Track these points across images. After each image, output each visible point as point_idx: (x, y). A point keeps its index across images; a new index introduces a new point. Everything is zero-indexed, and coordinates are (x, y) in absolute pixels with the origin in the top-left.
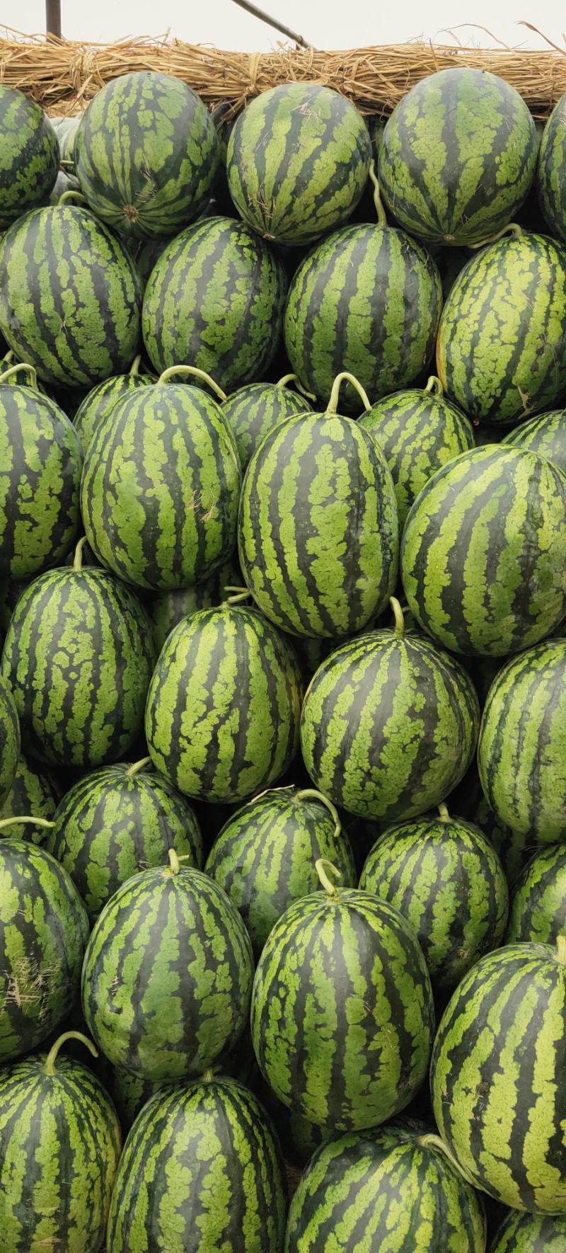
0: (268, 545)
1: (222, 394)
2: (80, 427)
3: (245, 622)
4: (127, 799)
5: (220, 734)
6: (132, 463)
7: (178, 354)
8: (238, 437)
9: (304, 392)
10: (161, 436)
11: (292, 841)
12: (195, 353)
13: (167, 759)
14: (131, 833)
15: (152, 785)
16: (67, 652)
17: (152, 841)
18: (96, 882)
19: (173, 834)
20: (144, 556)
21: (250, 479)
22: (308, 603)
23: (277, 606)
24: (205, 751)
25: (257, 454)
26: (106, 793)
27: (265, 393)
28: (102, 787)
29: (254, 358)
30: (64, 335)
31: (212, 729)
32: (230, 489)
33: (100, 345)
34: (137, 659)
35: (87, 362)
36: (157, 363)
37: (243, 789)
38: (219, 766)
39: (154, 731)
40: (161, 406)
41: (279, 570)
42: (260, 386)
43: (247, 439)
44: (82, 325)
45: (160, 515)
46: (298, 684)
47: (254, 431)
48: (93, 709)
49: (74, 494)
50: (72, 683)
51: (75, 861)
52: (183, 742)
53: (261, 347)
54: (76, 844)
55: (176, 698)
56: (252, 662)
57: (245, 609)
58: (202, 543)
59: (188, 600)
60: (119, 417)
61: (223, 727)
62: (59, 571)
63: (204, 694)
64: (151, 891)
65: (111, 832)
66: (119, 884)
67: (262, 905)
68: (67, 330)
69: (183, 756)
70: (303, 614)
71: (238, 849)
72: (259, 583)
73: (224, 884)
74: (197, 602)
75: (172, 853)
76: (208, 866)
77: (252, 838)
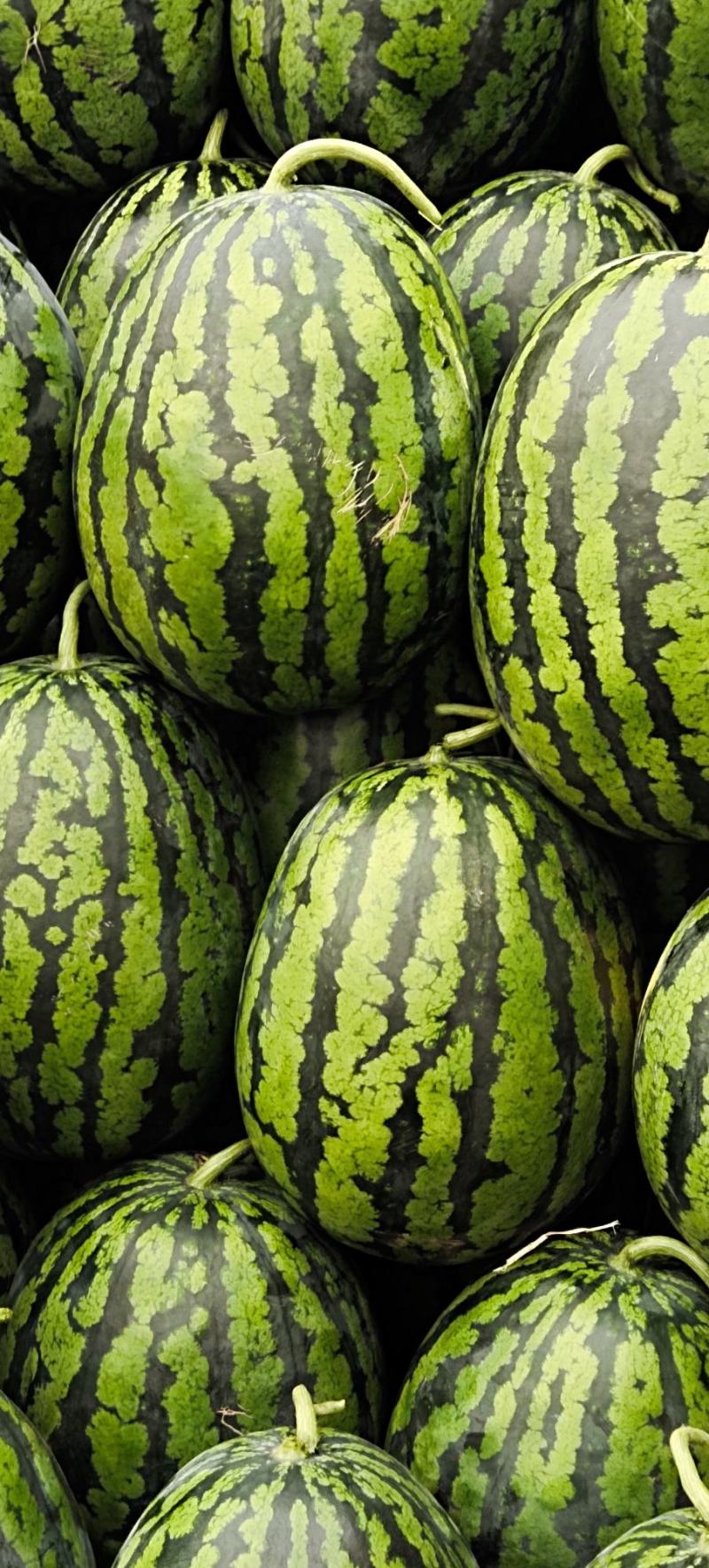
0: (545, 604)
1: (430, 211)
2: (75, 299)
3: (488, 800)
4: (190, 1250)
5: (422, 1092)
6: (197, 396)
7: (321, 103)
8: (473, 317)
9: (649, 190)
10: (271, 325)
11: (610, 1372)
12: (365, 101)
13: (288, 1150)
14: (200, 1338)
15: (254, 1213)
16: (39, 878)
17: (254, 1359)
18: (112, 1460)
19: (307, 1342)
20: (230, 632)
21: (501, 430)
22: (651, 753)
23: (569, 761)
24: (386, 1134)
25: (520, 365)
26: (139, 1233)
27: (544, 198)
28: (128, 1218)
29: (517, 107)
30: (35, 68)
31: (402, 1078)
32: (449, 455)
33: (124, 90)
34: (214, 892)
35: (92, 133)
36: (270, 131)
37: (483, 1231)
38: (420, 1172)
39: (256, 1078)
40: (273, 246)
41: (575, 668)
42: (533, 178)
43: (498, 319)
44: (80, 40)
45: (268, 528)
46: (627, 962)
47: (515, 301)
48: (105, 1021)
49: (58, 475)
50: (53, 953)
51: (62, 1404)
52: (329, 1111)
53: (536, 76)
54: (66, 1360)
55: (311, 996)
56: (504, 905)
57: (488, 765)
58: (377, 598)
59: (344, 741)
60: (167, 279)
61: (429, 1074)
62: (22, 669)
63: (383, 989)
64: (245, 1497)
65: (150, 1335)
66: (173, 1467)
67: (534, 1534)
68: (42, 54)
69: (329, 1144)
70: (638, 781)
71: (471, 1387)
72: (523, 701)
73: (434, 1475)
74: (367, 742)
75: (300, 1394)
76: (396, 1425)
77: (506, 1360)
